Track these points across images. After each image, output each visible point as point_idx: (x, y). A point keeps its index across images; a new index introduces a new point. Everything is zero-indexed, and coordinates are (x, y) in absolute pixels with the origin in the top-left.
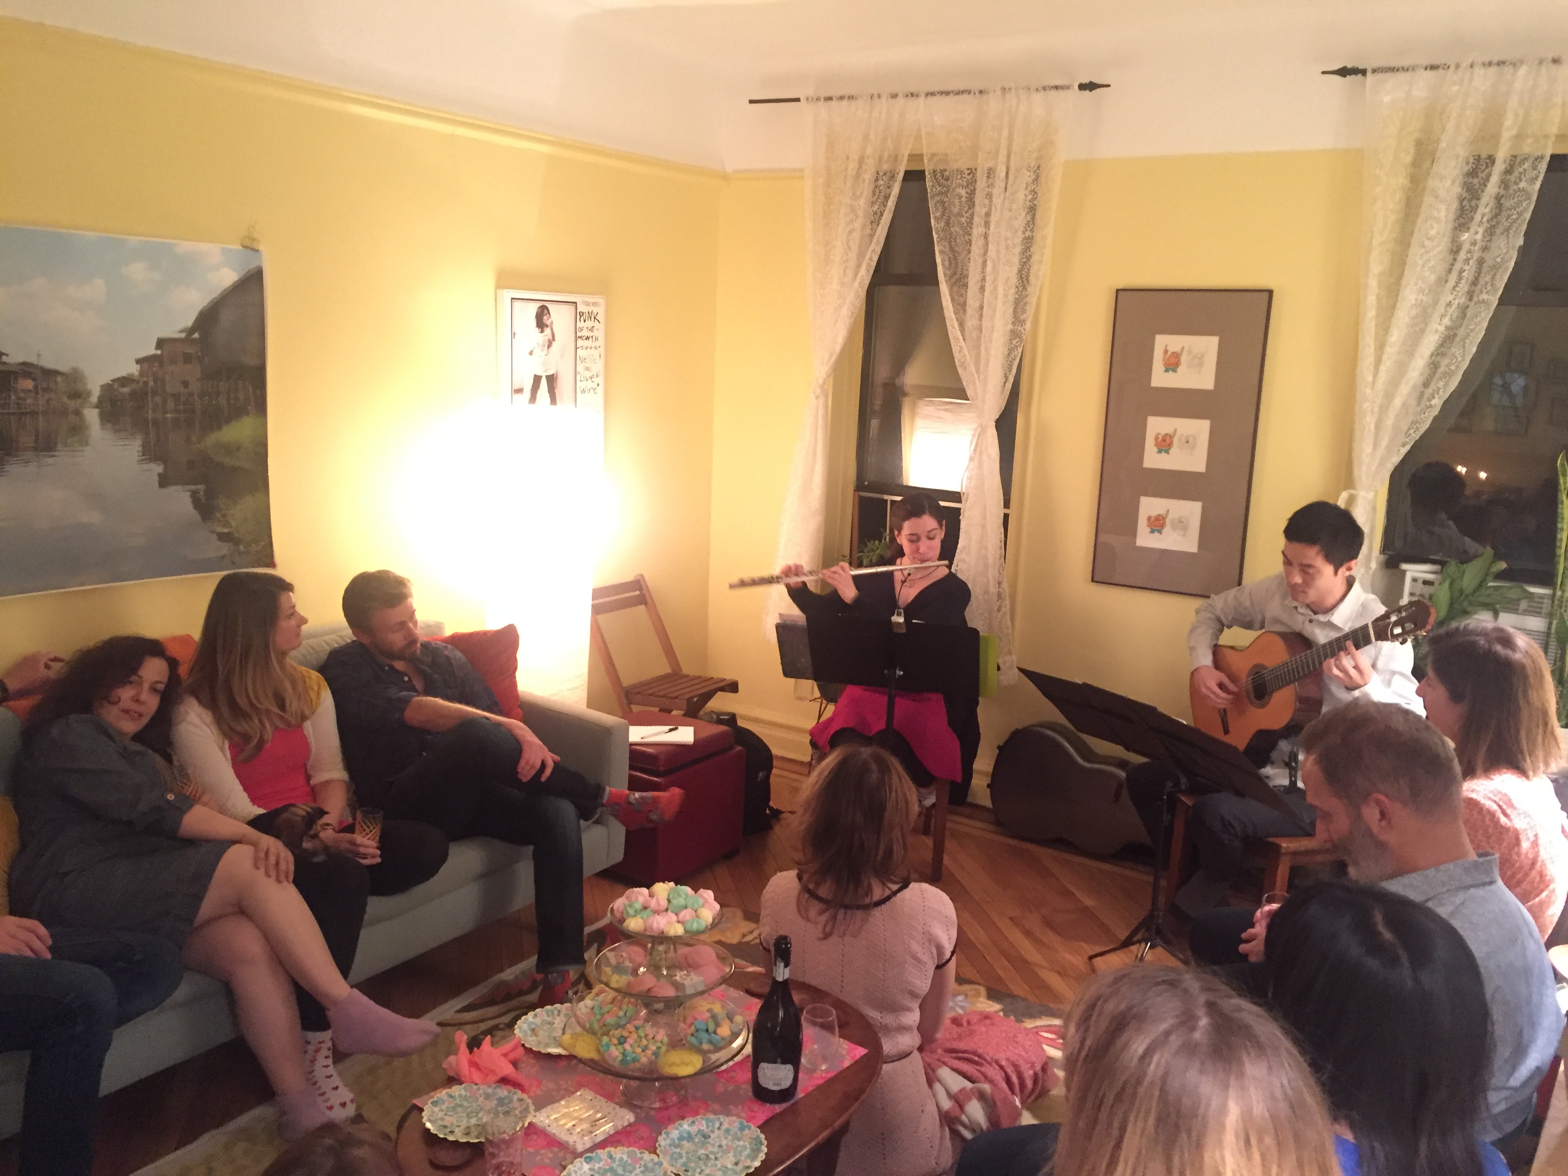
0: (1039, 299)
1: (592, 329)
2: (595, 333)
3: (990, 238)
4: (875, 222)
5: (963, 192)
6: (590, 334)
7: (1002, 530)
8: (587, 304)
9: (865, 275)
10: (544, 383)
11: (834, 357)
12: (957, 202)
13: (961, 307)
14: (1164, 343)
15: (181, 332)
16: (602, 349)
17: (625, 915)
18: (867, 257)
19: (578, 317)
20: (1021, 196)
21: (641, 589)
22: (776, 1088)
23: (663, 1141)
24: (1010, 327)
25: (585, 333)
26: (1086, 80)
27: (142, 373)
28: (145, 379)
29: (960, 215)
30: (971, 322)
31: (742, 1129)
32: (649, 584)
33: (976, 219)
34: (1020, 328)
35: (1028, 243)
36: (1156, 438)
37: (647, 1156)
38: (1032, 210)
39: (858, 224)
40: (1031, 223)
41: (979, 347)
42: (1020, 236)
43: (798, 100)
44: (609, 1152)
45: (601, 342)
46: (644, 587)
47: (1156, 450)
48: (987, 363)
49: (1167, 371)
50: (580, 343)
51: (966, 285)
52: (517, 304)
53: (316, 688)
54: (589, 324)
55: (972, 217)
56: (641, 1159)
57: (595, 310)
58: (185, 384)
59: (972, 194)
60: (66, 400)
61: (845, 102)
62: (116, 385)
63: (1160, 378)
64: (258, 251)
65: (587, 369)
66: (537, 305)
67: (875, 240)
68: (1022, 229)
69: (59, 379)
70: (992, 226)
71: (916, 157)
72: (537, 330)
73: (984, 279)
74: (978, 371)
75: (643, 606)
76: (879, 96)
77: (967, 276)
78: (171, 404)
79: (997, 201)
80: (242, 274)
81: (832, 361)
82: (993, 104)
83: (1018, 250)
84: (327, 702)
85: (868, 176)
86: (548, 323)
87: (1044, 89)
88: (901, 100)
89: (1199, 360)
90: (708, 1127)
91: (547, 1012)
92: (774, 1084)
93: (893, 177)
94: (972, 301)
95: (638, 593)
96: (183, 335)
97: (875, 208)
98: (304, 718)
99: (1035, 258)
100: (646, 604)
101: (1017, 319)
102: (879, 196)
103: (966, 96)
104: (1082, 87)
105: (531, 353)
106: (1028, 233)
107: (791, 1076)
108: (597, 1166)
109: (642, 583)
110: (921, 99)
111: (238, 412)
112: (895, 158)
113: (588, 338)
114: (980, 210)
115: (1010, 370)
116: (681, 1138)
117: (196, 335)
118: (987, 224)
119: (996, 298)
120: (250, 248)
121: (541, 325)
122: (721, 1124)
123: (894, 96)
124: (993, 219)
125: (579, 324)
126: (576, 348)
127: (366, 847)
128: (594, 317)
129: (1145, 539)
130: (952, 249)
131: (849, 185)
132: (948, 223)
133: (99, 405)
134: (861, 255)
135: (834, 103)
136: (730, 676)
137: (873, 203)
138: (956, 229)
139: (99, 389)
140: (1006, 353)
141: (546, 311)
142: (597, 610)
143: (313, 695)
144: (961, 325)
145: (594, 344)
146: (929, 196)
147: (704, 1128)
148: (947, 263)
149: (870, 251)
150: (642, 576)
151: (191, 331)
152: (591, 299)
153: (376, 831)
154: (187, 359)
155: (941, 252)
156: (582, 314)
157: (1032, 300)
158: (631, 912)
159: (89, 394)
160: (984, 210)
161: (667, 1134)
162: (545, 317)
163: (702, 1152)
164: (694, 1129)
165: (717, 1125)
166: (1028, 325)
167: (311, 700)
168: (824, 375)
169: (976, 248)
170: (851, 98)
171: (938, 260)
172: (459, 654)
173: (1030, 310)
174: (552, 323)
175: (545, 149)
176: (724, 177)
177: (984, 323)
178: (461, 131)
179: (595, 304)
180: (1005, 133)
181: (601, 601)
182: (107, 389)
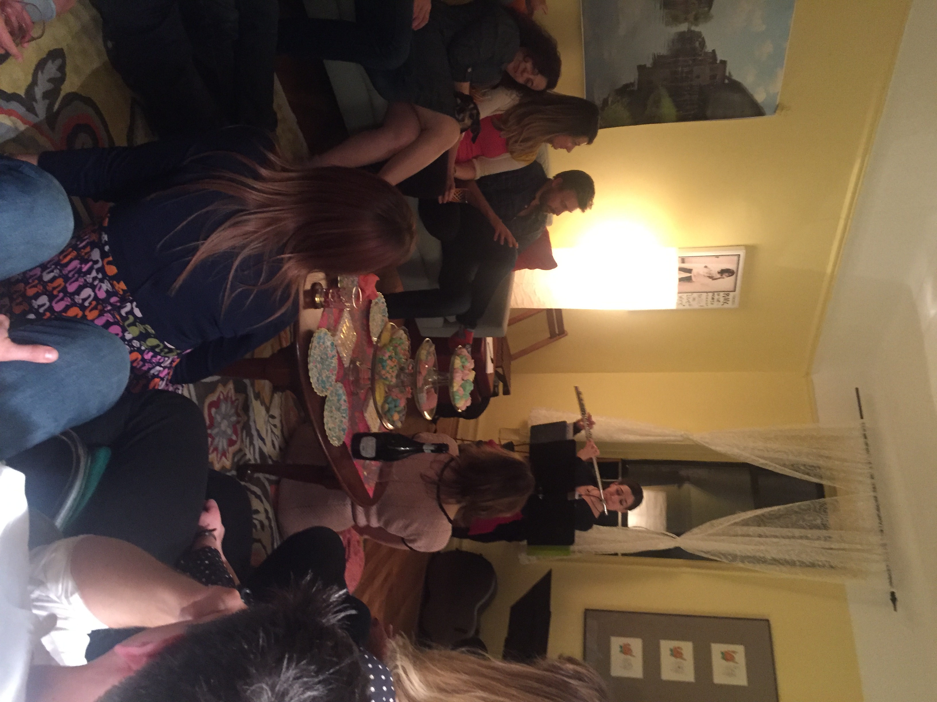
0: (757, 571)
1: (718, 301)
2: (716, 303)
3: (793, 540)
4: (794, 467)
5: (819, 522)
6: (715, 300)
7: (613, 552)
8: (734, 298)
9: (759, 462)
10: (688, 275)
11: (707, 445)
12: (811, 518)
13: (746, 523)
14: (739, 651)
15: (730, 73)
16: (706, 307)
17: (461, 356)
18: (771, 464)
19: (726, 293)
20: (822, 559)
21: (559, 335)
22: (361, 448)
23: (340, 384)
24: (739, 554)
25: (716, 297)
26: (897, 595)
27: (706, 53)
28: (703, 55)
29: (804, 520)
30: (740, 530)
31: (344, 430)
32: (562, 339)
33: (803, 531)
34: (738, 560)
35: (792, 564)
36: (679, 648)
37: (334, 377)
38: (813, 565)
39: (791, 457)
40: (803, 565)
41: (724, 535)
42: (795, 558)
43: (862, 417)
44: (335, 356)
45: (710, 306)
46: (560, 336)
47: (672, 647)
48: (716, 541)
49: (722, 653)
50: (710, 295)
51: (759, 526)
52: (736, 258)
53: (527, 159)
54: (722, 299)
55: (803, 528)
56: (333, 374)
57: (730, 303)
58: (698, 77)
59: (818, 527)
60: (694, 13)
61: (864, 447)
62: (700, 40)
63: (717, 649)
64: (775, 112)
65: (694, 299)
66: (735, 270)
67: (783, 468)
68: (800, 559)
69: (706, 9)
70: (799, 541)
71: (834, 492)
72: (719, 270)
73: (767, 537)
74: (710, 535)
75: (549, 336)
76: (871, 468)
77: (765, 526)
78: (686, 70)
79: (817, 544)
80: (762, 105)
81: (704, 444)
82: (875, 539)
83: (787, 557)
84: (518, 165)
85: (821, 462)
86: (724, 276)
87: (889, 570)
88: (869, 481)
89: (731, 674)
90: (343, 410)
91: (384, 310)
92: (363, 446)
93: (821, 477)
94: (753, 530)
95: (557, 332)
96: (727, 74)
97: (802, 468)
98: (512, 153)
99: (784, 568)
100: (551, 338)
101: (745, 559)
102: (811, 469)
103: (878, 521)
104: (893, 594)
105: (706, 267)
106: (798, 563)
107: (368, 456)
108: (329, 349)
109: (563, 335)
110: (872, 494)
111: (678, 106)
112: (832, 478)
113: (713, 299)
114: (809, 533)
115: (712, 555)
116: (339, 395)
117: (726, 81)
118: (801, 538)
119: (756, 545)
120: (777, 108)
121: (723, 272)
122: (345, 418)
123: (872, 477)
124: (805, 542)
125: (722, 294)
126: (707, 292)
127: (449, 195)
128: (726, 301)
129: (616, 642)
130: (781, 516)
131: (814, 450)
132: (796, 512)
133: (690, 31)
134: (772, 460)
135: (862, 440)
136: (512, 389)
137: (804, 465)
138: (794, 517)
139: (699, 30)
140: (723, 552)
141: (730, 274)
142: (549, 311)
143: (523, 157)
144: (736, 524)
145: (709, 302)
146: (813, 501)
147: (343, 408)
148: (772, 513)
149: (774, 465)
150: (566, 335)
151: (729, 78)
152: (737, 300)
153: (457, 200)
154: (713, 77)
155: (779, 510)
156: (728, 295)
157: (758, 567)
158: (463, 360)
159: (696, 25)
160: (809, 535)
161: (341, 388)
162: (727, 274)
163: (334, 408)
164: (342, 402)
165: (344, 415)
166: (741, 565)
167: (521, 156)
168: (695, 439)
169: (785, 531)
170: (868, 450)
171: (776, 508)
172: (539, 236)
173: (750, 566)
174: (723, 278)
175: (829, 270)
176: (807, 374)
177: (740, 538)
178: (842, 223)
179: (733, 302)
180: (859, 547)
181: (554, 314)
182: (699, 35)
